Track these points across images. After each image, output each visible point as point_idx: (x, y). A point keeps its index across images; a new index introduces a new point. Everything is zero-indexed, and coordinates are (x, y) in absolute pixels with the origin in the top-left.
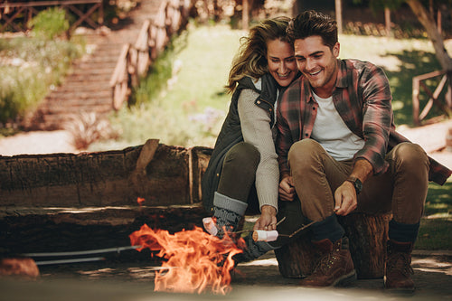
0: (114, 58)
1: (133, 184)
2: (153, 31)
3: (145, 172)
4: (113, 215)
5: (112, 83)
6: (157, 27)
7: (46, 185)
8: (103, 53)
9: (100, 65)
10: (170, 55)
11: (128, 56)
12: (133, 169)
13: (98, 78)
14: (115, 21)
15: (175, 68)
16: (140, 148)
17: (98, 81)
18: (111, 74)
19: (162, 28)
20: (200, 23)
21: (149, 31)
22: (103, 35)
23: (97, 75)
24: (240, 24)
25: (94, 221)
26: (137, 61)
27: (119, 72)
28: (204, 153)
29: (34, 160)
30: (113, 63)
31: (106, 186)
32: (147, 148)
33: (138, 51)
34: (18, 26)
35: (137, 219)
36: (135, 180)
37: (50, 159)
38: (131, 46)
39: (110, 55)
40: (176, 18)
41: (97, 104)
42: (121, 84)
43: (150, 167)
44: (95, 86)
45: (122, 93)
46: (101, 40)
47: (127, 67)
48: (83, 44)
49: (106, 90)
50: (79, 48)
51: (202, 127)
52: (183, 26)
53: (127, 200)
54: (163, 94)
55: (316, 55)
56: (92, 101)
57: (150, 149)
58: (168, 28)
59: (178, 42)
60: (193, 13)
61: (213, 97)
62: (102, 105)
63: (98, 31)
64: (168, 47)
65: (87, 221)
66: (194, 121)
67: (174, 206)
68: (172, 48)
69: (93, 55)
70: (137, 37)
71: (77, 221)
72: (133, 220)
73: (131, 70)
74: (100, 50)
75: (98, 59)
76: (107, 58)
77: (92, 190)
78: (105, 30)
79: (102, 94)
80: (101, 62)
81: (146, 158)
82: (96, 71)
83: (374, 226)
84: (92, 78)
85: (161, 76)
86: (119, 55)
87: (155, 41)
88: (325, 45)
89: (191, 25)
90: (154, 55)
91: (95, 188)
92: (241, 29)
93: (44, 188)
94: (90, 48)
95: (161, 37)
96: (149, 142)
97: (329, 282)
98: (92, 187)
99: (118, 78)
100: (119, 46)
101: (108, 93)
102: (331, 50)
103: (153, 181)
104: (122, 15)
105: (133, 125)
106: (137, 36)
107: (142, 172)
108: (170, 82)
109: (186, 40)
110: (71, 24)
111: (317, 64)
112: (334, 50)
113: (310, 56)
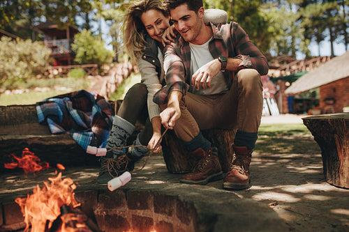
2: (117, 76)
6: (119, 75)
7: (29, 123)
10: (124, 86)
11: (107, 85)
14: (103, 74)
20: (135, 74)
21: (115, 76)
22: (98, 79)
26: (111, 87)
29: (21, 108)
33: (111, 84)
34: (64, 75)
37: (31, 107)
38: (108, 82)
40: (126, 73)
46: (97, 81)
48: (90, 82)
50: (88, 83)
52: (129, 75)
55: (185, 18)
58: (123, 76)
59: (127, 81)
60: (133, 70)
63: (96, 77)
64: (123, 83)
69: (94, 86)
70: (111, 79)
71: (43, 142)
73: (108, 91)
74: (97, 84)
78: (99, 77)
86: (103, 85)
87: (118, 80)
89: (132, 75)
90: (118, 85)
93: (27, 124)
94: (93, 84)
95: (120, 79)
100: (103, 82)
102: (196, 13)
104: (106, 72)
110: (85, 75)
111: (186, 25)
112: (199, 13)
113: (180, 19)
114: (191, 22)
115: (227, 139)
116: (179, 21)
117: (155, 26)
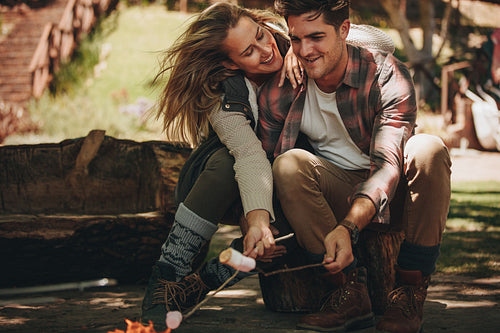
0: (35, 40)
1: (70, 186)
2: (80, 10)
3: (86, 171)
4: (47, 227)
5: (32, 67)
6: (84, 6)
8: (22, 34)
9: (18, 47)
11: (51, 38)
12: (71, 167)
13: (15, 62)
15: (103, 54)
16: (81, 141)
17: (16, 65)
18: (31, 57)
19: (90, 7)
21: (74, 9)
22: (21, 13)
23: (13, 58)
24: (177, 5)
25: (23, 233)
26: (61, 43)
27: (40, 55)
28: (162, 149)
30: (33, 46)
31: (38, 188)
32: (89, 141)
33: (62, 32)
35: (77, 231)
36: (73, 180)
38: (54, 26)
39: (30, 36)
41: (13, 92)
42: (42, 69)
43: (93, 166)
44: (11, 71)
45: (42, 80)
46: (19, 20)
47: (49, 51)
49: (24, 76)
51: (134, 120)
52: (113, 5)
53: (62, 206)
54: (89, 82)
55: (314, 36)
56: (7, 88)
57: (94, 143)
58: (96, 7)
59: (107, 23)
61: (145, 86)
62: (19, 92)
63: (16, 9)
64: (95, 29)
65: (14, 233)
66: (126, 113)
67: (124, 215)
68: (100, 30)
69: (10, 36)
72: (71, 233)
73: (54, 53)
74: (18, 30)
75: (16, 40)
76: (25, 40)
77: (19, 193)
78: (24, 8)
79: (19, 80)
80: (20, 45)
81: (88, 153)
82: (13, 54)
83: (390, 246)
84: (9, 62)
85: (87, 61)
86: (40, 36)
87: (81, 21)
88: (328, 24)
89: (122, 5)
91: (23, 190)
92: (179, 10)
94: (7, 28)
95: (88, 17)
96: (93, 133)
97: (340, 321)
98: (19, 189)
99: (38, 62)
100: (40, 26)
101: (27, 79)
102: (337, 30)
103: (96, 183)
105: (56, 116)
106: (61, 16)
107: (83, 172)
108: (98, 69)
109: (116, 22)
111: (315, 48)
112: (341, 31)
113: (306, 37)
114: (324, 45)
115: (388, 251)
116: (304, 41)
117: (258, 44)
